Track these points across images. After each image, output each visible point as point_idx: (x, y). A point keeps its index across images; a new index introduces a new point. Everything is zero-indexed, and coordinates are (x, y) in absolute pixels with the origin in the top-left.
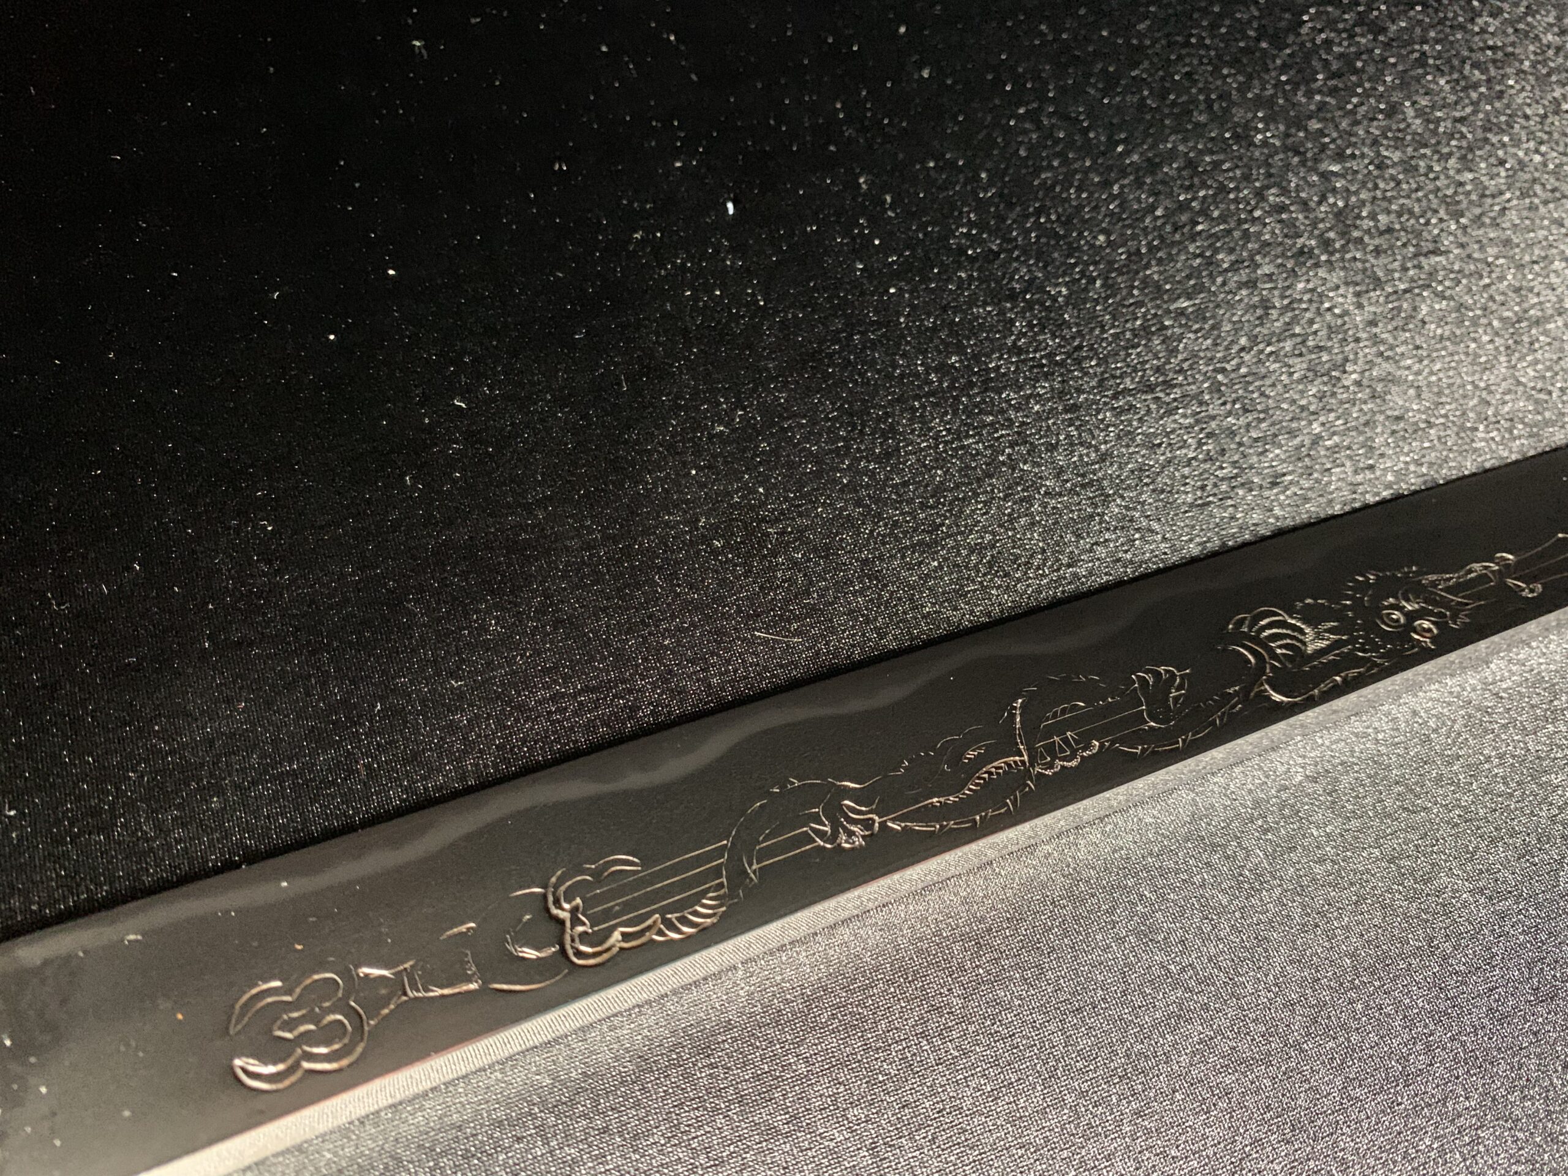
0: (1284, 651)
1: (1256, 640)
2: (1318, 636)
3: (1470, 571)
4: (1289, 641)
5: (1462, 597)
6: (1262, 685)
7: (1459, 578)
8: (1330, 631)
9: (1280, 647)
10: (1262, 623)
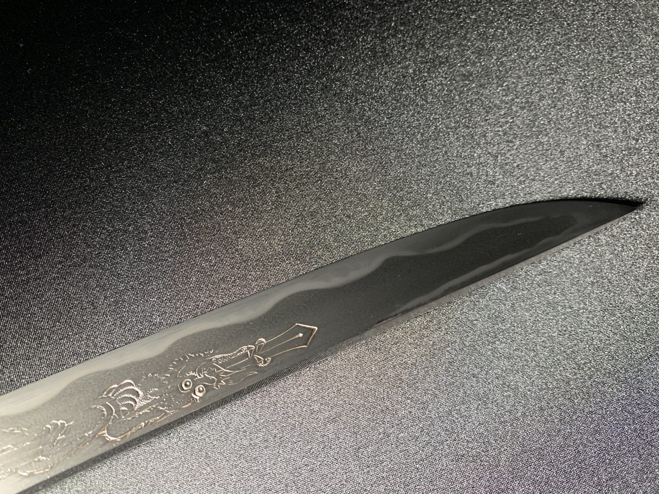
0: (125, 408)
1: (113, 402)
2: (146, 398)
3: (241, 351)
4: (130, 402)
5: (228, 369)
6: (104, 430)
7: (233, 356)
8: (152, 395)
9: (123, 406)
10: (121, 390)
